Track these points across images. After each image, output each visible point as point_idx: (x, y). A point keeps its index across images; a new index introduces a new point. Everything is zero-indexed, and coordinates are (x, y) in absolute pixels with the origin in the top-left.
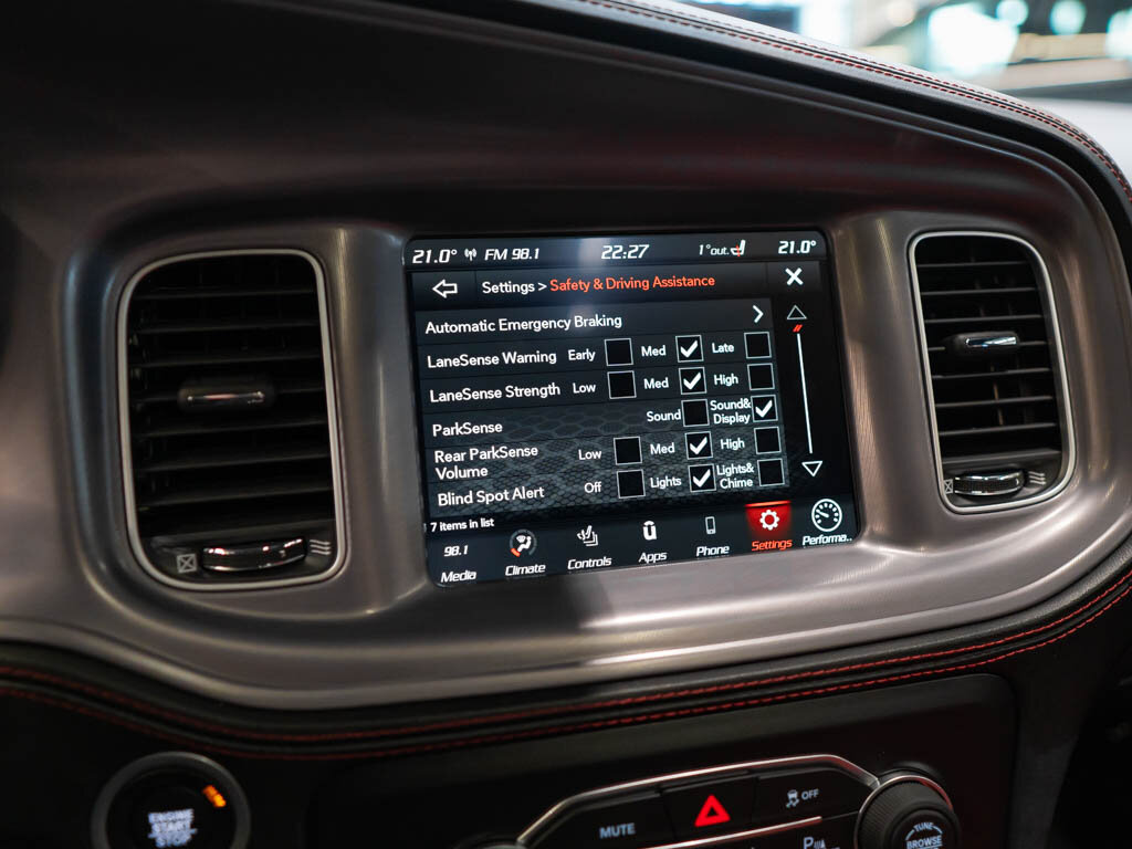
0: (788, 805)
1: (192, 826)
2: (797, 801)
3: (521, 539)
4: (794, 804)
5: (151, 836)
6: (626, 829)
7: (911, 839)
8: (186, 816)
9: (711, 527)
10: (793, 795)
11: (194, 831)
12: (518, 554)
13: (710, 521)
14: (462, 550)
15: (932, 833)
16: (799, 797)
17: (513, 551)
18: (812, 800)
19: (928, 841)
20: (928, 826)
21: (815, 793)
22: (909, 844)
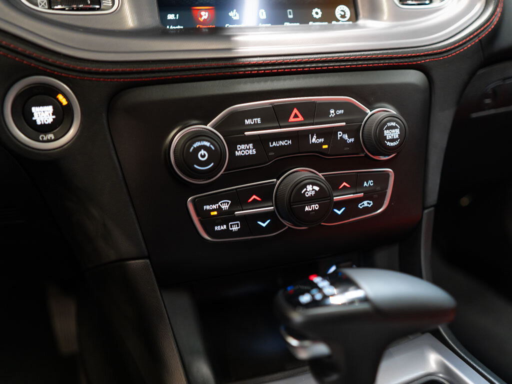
0: (330, 116)
1: (53, 114)
2: (334, 114)
3: (203, 13)
4: (333, 116)
5: (34, 119)
6: (257, 121)
7: (386, 129)
8: (50, 109)
9: (290, 14)
10: (332, 111)
11: (54, 117)
12: (202, 21)
13: (290, 12)
14: (175, 16)
15: (395, 128)
16: (335, 112)
17: (200, 19)
18: (341, 115)
19: (393, 131)
20: (394, 124)
21: (342, 111)
22: (385, 131)
